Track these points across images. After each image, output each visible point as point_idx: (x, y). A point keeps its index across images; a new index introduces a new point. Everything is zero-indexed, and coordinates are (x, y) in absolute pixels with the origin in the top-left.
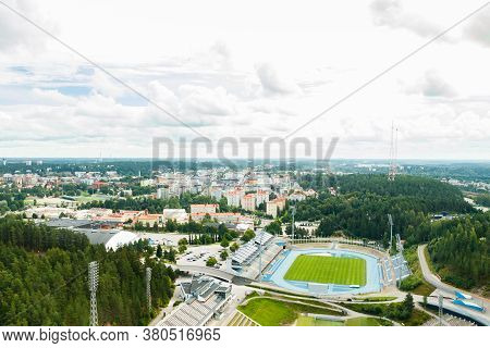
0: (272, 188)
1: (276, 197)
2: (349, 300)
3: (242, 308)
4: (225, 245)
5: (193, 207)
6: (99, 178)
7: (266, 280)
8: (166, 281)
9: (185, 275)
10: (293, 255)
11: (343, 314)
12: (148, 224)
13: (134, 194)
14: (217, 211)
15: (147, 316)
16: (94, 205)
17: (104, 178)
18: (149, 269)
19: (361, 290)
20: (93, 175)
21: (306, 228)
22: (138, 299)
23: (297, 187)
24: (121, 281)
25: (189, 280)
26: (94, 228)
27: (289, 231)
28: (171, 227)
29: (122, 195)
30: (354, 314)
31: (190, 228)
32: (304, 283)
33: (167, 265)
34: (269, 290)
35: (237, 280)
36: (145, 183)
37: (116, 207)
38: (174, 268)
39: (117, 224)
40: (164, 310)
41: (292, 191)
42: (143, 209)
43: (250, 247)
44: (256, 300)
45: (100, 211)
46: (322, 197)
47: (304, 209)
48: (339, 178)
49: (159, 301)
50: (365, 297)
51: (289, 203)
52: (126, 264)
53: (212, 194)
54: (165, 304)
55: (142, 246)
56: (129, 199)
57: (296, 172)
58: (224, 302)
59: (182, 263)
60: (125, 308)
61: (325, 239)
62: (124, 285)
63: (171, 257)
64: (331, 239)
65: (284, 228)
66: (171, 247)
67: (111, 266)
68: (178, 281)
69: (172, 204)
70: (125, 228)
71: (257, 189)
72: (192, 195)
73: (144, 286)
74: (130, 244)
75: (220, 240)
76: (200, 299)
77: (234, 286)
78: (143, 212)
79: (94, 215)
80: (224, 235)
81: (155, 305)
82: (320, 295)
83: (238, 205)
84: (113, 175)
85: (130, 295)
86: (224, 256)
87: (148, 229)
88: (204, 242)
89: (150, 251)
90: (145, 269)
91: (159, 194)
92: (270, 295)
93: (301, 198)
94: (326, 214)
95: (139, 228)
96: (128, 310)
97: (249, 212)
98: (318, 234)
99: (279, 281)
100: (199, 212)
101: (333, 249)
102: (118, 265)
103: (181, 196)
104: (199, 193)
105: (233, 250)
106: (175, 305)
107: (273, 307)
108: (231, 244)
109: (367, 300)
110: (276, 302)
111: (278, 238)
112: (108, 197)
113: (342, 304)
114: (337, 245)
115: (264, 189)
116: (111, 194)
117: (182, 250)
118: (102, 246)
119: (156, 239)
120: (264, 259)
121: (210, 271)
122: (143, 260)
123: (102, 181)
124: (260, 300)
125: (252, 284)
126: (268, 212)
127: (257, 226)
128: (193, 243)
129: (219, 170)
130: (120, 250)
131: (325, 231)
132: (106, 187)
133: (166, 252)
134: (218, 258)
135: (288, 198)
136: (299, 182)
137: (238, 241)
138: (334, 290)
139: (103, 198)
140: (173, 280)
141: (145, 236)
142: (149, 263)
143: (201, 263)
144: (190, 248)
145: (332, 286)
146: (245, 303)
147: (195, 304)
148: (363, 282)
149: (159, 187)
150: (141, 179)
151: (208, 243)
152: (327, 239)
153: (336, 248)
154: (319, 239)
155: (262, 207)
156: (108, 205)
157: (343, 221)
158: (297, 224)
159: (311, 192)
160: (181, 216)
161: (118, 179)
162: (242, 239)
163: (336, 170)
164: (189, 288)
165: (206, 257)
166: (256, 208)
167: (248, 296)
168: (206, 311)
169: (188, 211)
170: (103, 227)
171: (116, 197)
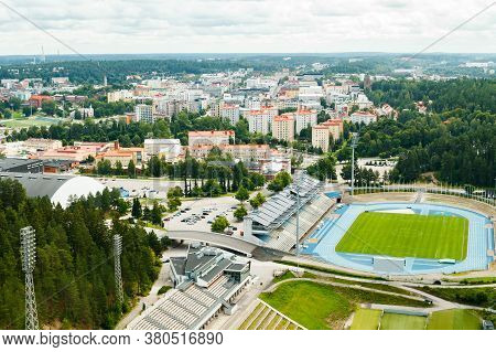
0: (323, 103)
1: (328, 118)
2: (438, 283)
3: (268, 296)
4: (243, 197)
5: (193, 137)
6: (40, 89)
7: (308, 253)
8: (147, 255)
9: (179, 245)
10: (353, 212)
11: (427, 304)
12: (119, 164)
13: (97, 115)
14: (231, 142)
15: (116, 310)
16: (33, 134)
17: (49, 89)
18: (117, 237)
19: (458, 267)
20: (31, 85)
21: (374, 169)
22: (101, 284)
23: (363, 101)
24: (74, 255)
25: (184, 254)
26: (33, 171)
27: (346, 175)
28: (156, 169)
29: (78, 116)
30: (443, 305)
31: (187, 169)
32: (368, 258)
33: (148, 230)
34: (311, 268)
35: (260, 253)
36: (115, 97)
37: (68, 136)
38: (159, 234)
39: (69, 165)
40: (143, 300)
41: (355, 109)
42: (112, 139)
43: (283, 200)
44: (289, 284)
45: (42, 143)
46: (403, 118)
47: (373, 137)
48: (432, 85)
49: (136, 287)
50: (462, 277)
51: (349, 128)
52: (83, 228)
53: (224, 114)
54: (144, 292)
55: (108, 200)
56: (87, 124)
57: (362, 77)
58: (238, 287)
59: (173, 226)
60: (81, 297)
61: (404, 186)
62: (79, 263)
63: (155, 217)
64: (413, 186)
65: (339, 169)
66: (155, 202)
67: (58, 232)
68: (166, 255)
69: (159, 131)
70: (83, 172)
71: (297, 105)
72: (191, 117)
73: (111, 263)
74: (90, 197)
75: (235, 189)
76: (201, 282)
77: (255, 263)
78: (111, 144)
79: (33, 150)
80: (241, 181)
81: (129, 293)
82: (392, 275)
83: (265, 132)
84: (63, 85)
85: (89, 278)
86: (240, 215)
87: (119, 172)
88: (209, 192)
89: (123, 208)
90: (111, 237)
91: (138, 115)
92: (313, 277)
93: (368, 119)
94: (408, 146)
95: (104, 170)
96: (86, 300)
97: (284, 144)
98: (393, 178)
99: (327, 253)
100: (201, 143)
101: (417, 202)
102: (70, 231)
103: (173, 118)
104: (202, 112)
105: (255, 205)
106: (160, 292)
107: (317, 294)
108: (253, 196)
109: (465, 282)
110: (320, 286)
111: (328, 185)
112: (55, 120)
113: (425, 289)
114: (424, 197)
115: (309, 105)
116: (60, 115)
117: (174, 206)
118: (45, 201)
119: (132, 188)
120: (305, 220)
121: (218, 239)
122: (109, 222)
123: (45, 94)
124: (295, 284)
125: (285, 258)
126: (315, 143)
127: (295, 164)
128: (192, 195)
129: (236, 74)
130: (73, 206)
131: (405, 174)
132: (51, 104)
133: (147, 210)
134: (230, 217)
135: (348, 120)
136: (366, 92)
137: (264, 191)
138: (415, 267)
139: (47, 122)
140: (159, 253)
141: (113, 183)
142: (118, 227)
143: (204, 226)
144: (186, 203)
145: (410, 261)
146: (272, 289)
147: (193, 291)
148: (461, 254)
149: (137, 102)
150: (107, 90)
151: (216, 194)
152: (408, 186)
153: (423, 201)
154: (394, 186)
155: (306, 135)
156: (55, 133)
157: (436, 157)
158: (362, 163)
159: (387, 110)
160: (171, 151)
161: (71, 90)
162: (270, 188)
163: (430, 71)
164: (183, 266)
165: (211, 217)
166: (295, 136)
167: (277, 278)
168: (210, 302)
169: (184, 143)
170: (48, 169)
171: (69, 121)
